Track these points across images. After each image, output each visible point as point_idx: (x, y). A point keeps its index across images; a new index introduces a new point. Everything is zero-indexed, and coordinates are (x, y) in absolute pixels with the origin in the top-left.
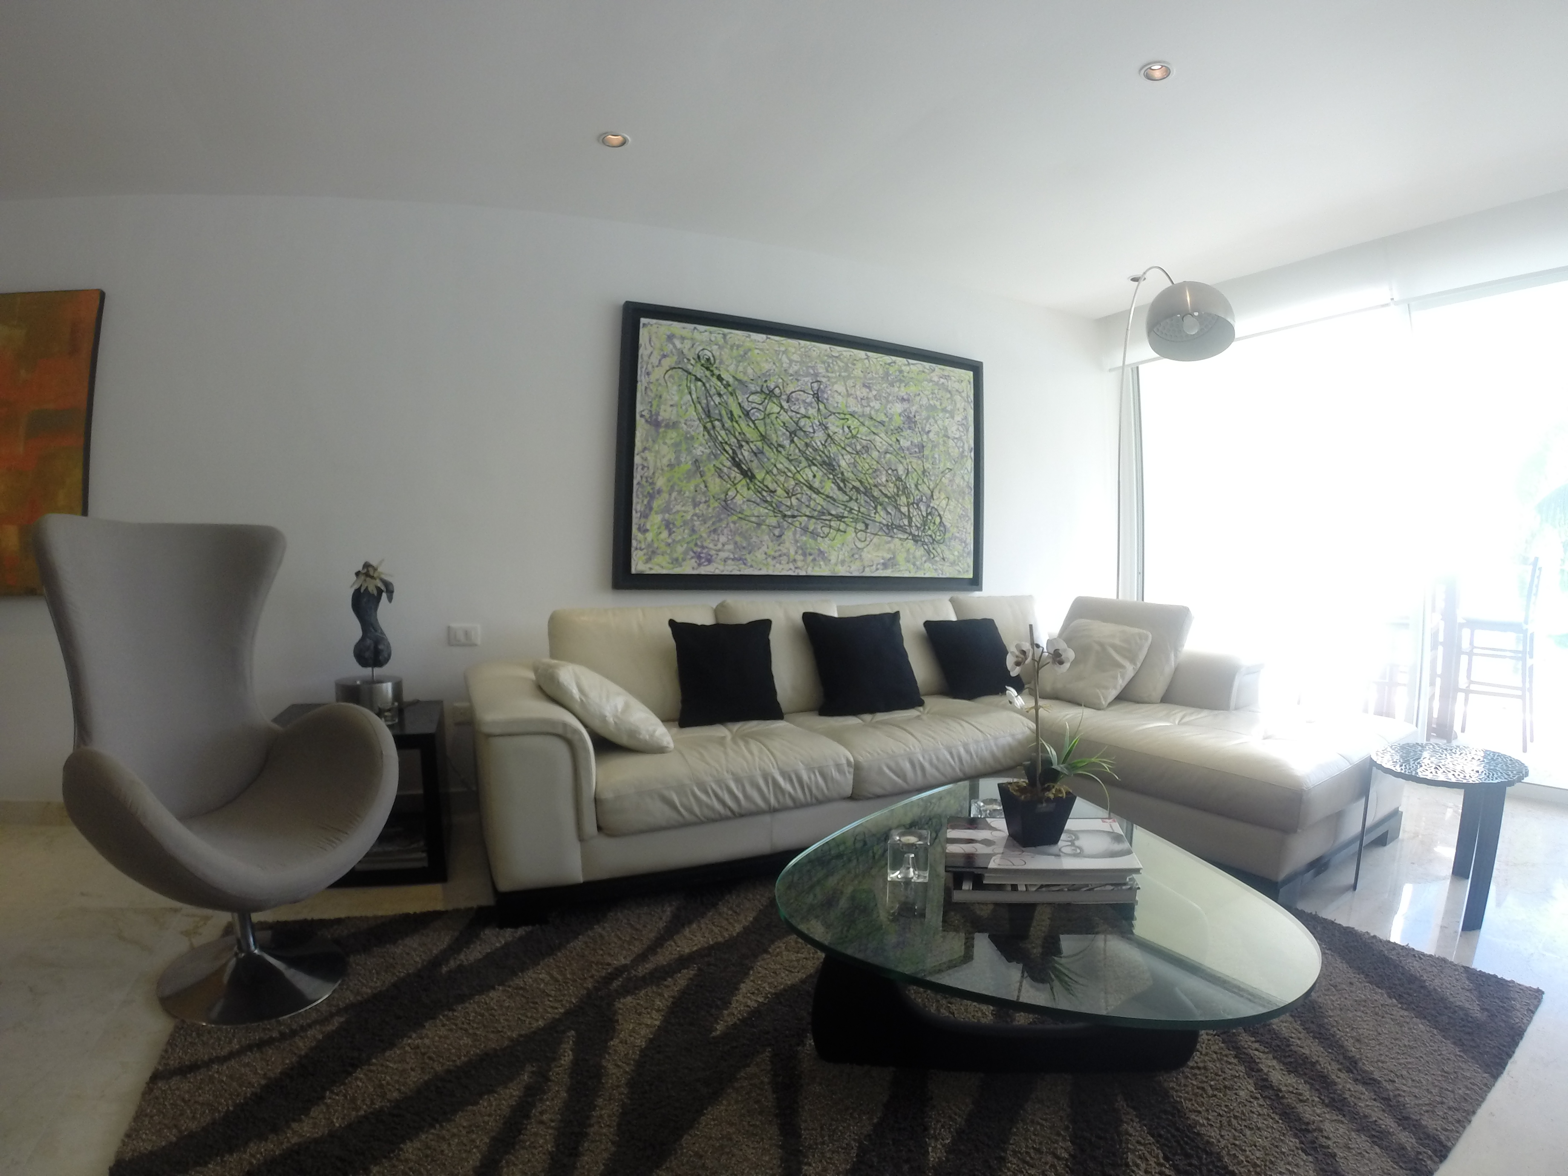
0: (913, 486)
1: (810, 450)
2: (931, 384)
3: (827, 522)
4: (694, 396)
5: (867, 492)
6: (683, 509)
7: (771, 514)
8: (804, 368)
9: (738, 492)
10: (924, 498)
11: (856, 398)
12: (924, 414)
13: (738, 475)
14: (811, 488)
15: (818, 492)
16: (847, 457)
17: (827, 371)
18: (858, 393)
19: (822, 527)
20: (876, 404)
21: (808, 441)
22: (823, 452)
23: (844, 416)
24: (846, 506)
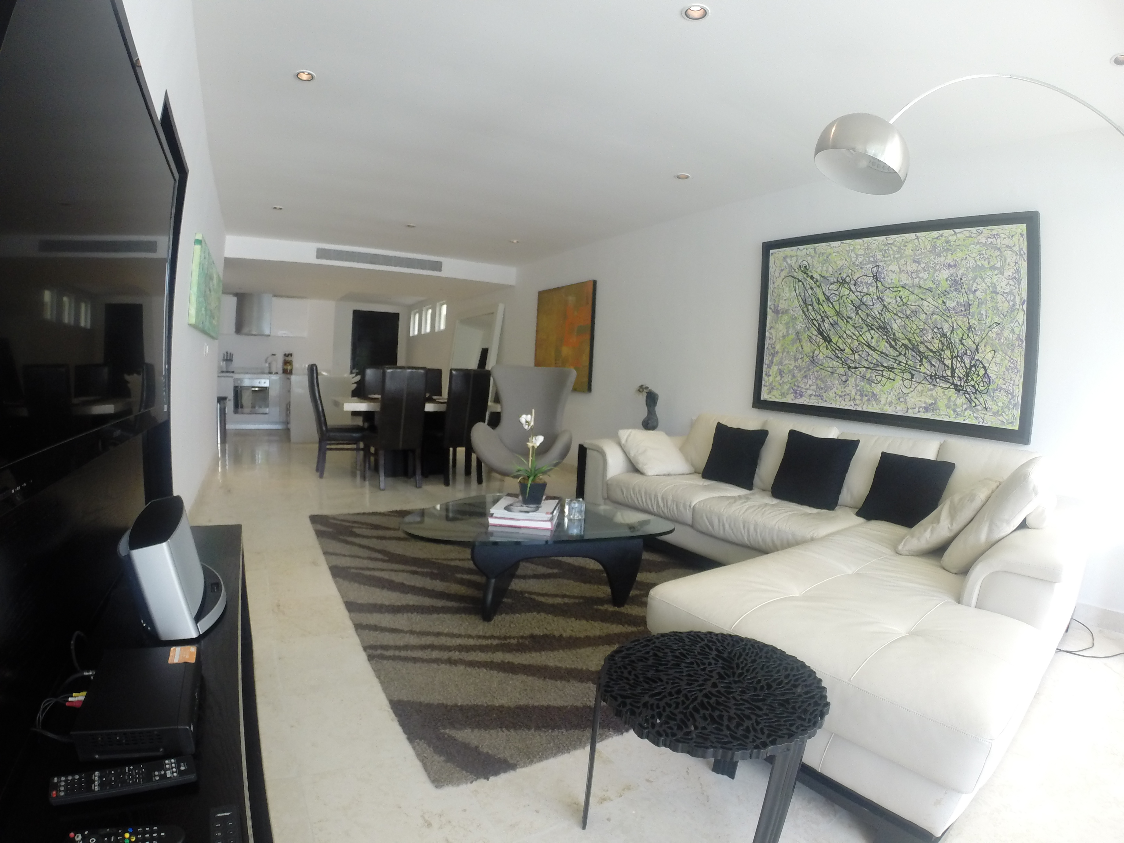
0: (958, 341)
1: (870, 318)
2: (978, 246)
3: (880, 372)
4: (797, 292)
5: (915, 349)
6: (789, 362)
7: (841, 366)
8: (867, 258)
9: (820, 351)
10: (968, 351)
11: (907, 273)
12: (971, 275)
13: (821, 340)
14: (869, 346)
15: (874, 350)
16: (899, 321)
17: (884, 256)
18: (909, 269)
19: (876, 376)
20: (924, 275)
21: (868, 312)
22: (880, 319)
23: (896, 289)
24: (896, 360)
